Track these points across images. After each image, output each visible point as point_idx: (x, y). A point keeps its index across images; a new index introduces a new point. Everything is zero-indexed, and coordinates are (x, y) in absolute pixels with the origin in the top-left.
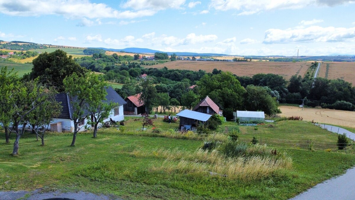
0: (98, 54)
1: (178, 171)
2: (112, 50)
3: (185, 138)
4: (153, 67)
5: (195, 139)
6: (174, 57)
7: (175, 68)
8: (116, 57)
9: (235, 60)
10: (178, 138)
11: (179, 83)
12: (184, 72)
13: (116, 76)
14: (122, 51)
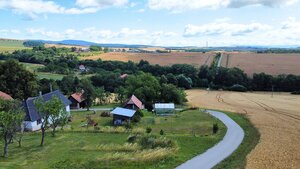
0: (38, 46)
1: (113, 160)
2: (51, 42)
3: (117, 133)
4: (89, 58)
5: (123, 133)
6: (107, 49)
7: (108, 59)
8: (54, 49)
9: (158, 51)
10: (112, 133)
11: (112, 73)
12: (116, 62)
13: (56, 68)
14: (60, 44)
